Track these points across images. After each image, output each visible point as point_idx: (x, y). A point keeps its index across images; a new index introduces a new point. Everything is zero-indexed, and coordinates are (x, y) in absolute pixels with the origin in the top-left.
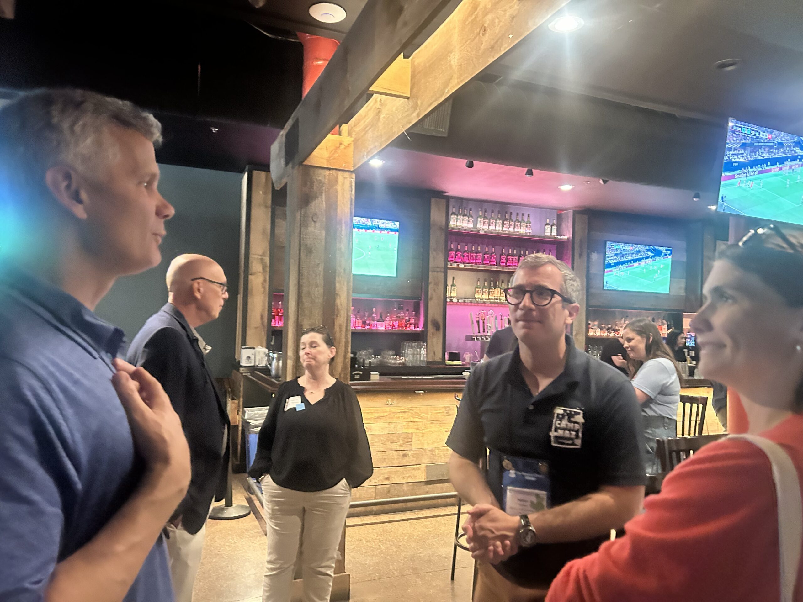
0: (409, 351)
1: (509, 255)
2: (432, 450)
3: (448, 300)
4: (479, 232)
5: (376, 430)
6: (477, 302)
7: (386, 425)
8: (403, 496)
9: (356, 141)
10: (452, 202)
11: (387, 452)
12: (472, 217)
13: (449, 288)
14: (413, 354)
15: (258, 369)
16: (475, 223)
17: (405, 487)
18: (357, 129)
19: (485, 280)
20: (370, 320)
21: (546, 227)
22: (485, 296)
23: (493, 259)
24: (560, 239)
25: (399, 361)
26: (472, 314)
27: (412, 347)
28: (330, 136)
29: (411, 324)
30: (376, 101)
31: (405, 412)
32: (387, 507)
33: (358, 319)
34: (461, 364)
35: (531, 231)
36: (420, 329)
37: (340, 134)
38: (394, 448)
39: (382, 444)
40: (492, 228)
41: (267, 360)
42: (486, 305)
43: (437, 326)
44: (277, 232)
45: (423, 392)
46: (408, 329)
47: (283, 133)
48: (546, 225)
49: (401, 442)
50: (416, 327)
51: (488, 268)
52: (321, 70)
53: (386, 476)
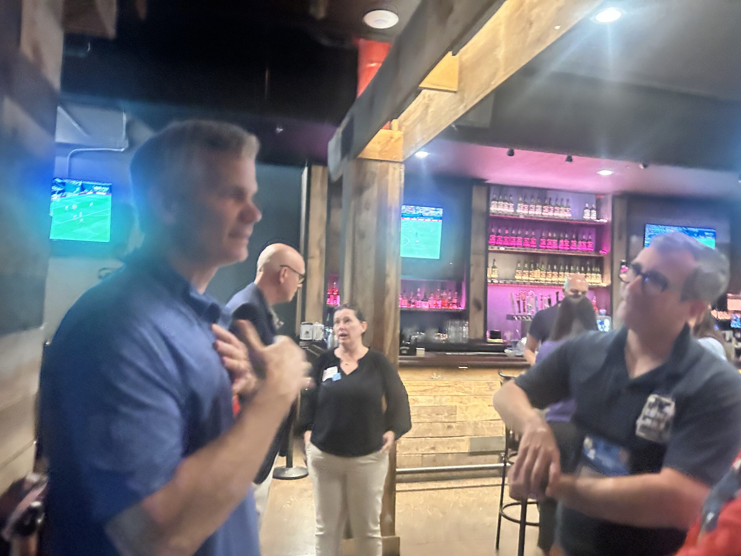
0: (451, 329)
1: (548, 238)
2: (476, 423)
3: (489, 281)
4: (518, 216)
5: (422, 402)
6: (518, 283)
7: (432, 398)
8: (449, 465)
9: (405, 135)
10: (492, 189)
11: (433, 424)
12: (512, 202)
13: (489, 270)
14: (456, 332)
15: (315, 343)
16: (515, 208)
17: (450, 457)
18: (407, 123)
19: (525, 263)
20: (415, 299)
21: (585, 211)
22: (525, 277)
23: (533, 242)
24: (600, 222)
25: (443, 337)
26: (512, 294)
27: (455, 325)
28: (382, 132)
29: (454, 304)
30: (424, 98)
31: (449, 386)
32: (433, 475)
33: (404, 298)
34: (502, 342)
35: (570, 215)
36: (462, 308)
37: (390, 129)
38: (440, 420)
39: (428, 415)
40: (531, 212)
41: (323, 335)
42: (526, 286)
43: (478, 306)
44: (332, 219)
45: (466, 368)
46: (451, 308)
47: (339, 131)
48: (584, 209)
49: (446, 414)
50: (458, 306)
51: (528, 250)
52: (375, 72)
53: (432, 446)
